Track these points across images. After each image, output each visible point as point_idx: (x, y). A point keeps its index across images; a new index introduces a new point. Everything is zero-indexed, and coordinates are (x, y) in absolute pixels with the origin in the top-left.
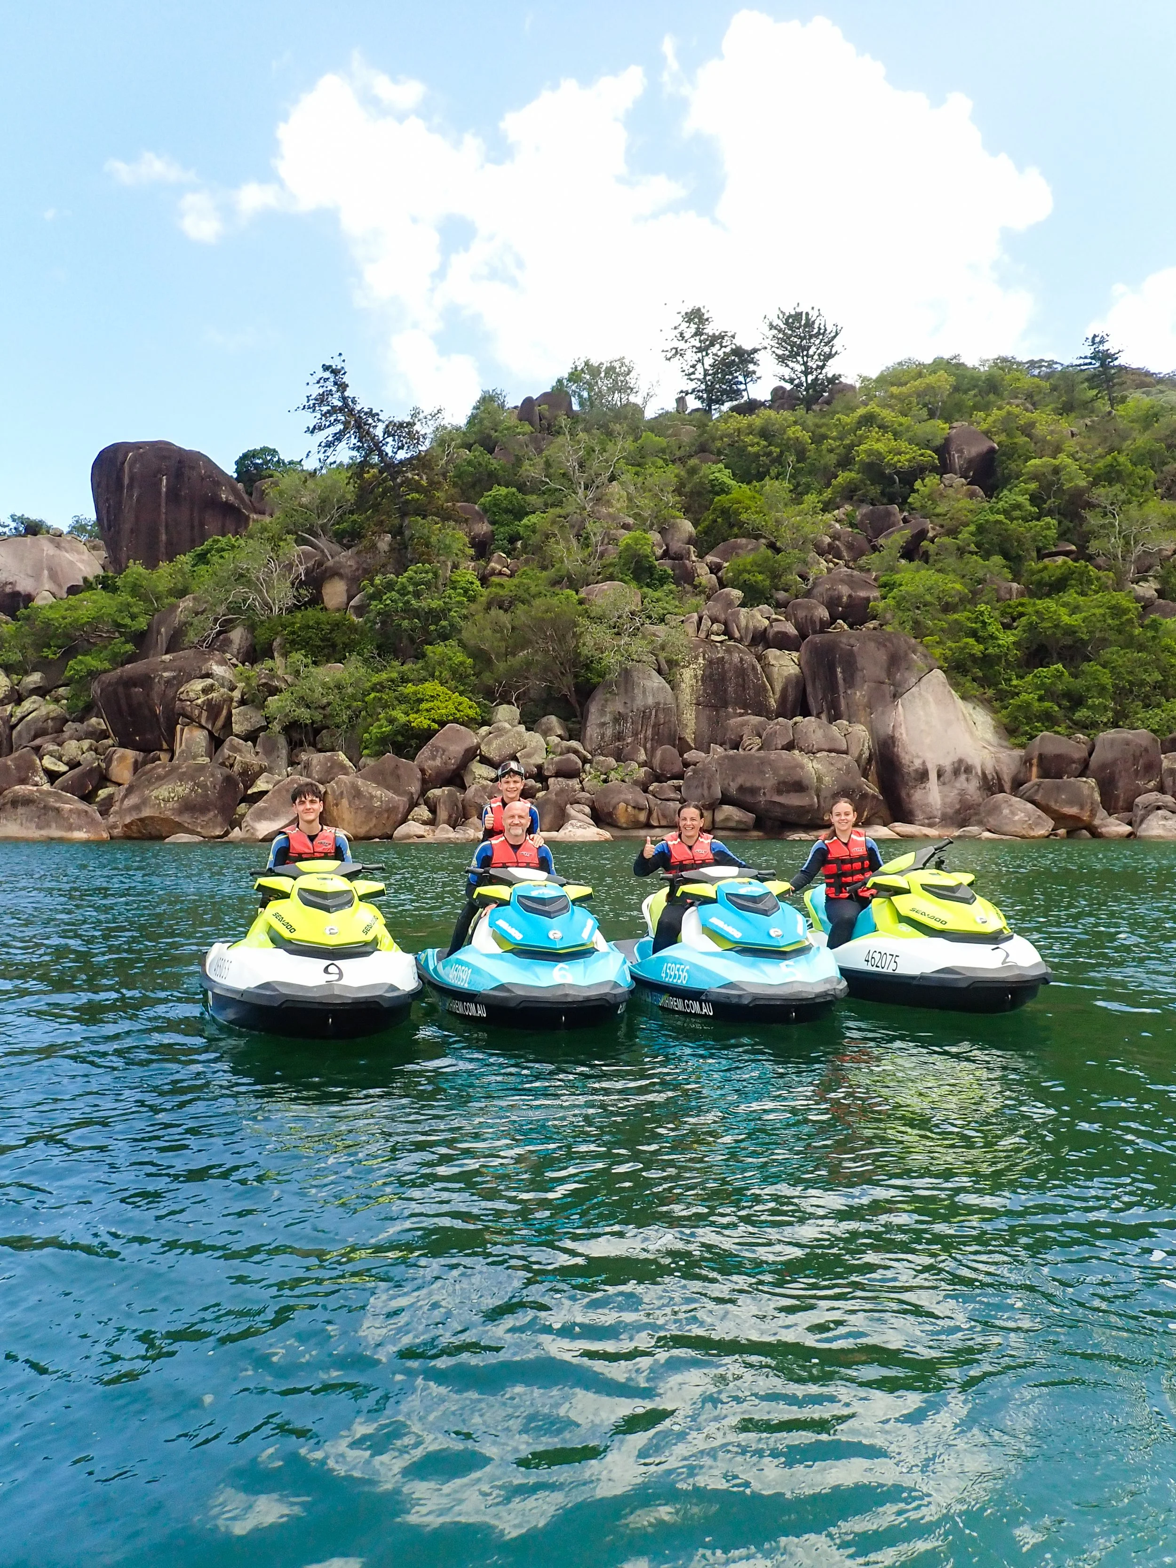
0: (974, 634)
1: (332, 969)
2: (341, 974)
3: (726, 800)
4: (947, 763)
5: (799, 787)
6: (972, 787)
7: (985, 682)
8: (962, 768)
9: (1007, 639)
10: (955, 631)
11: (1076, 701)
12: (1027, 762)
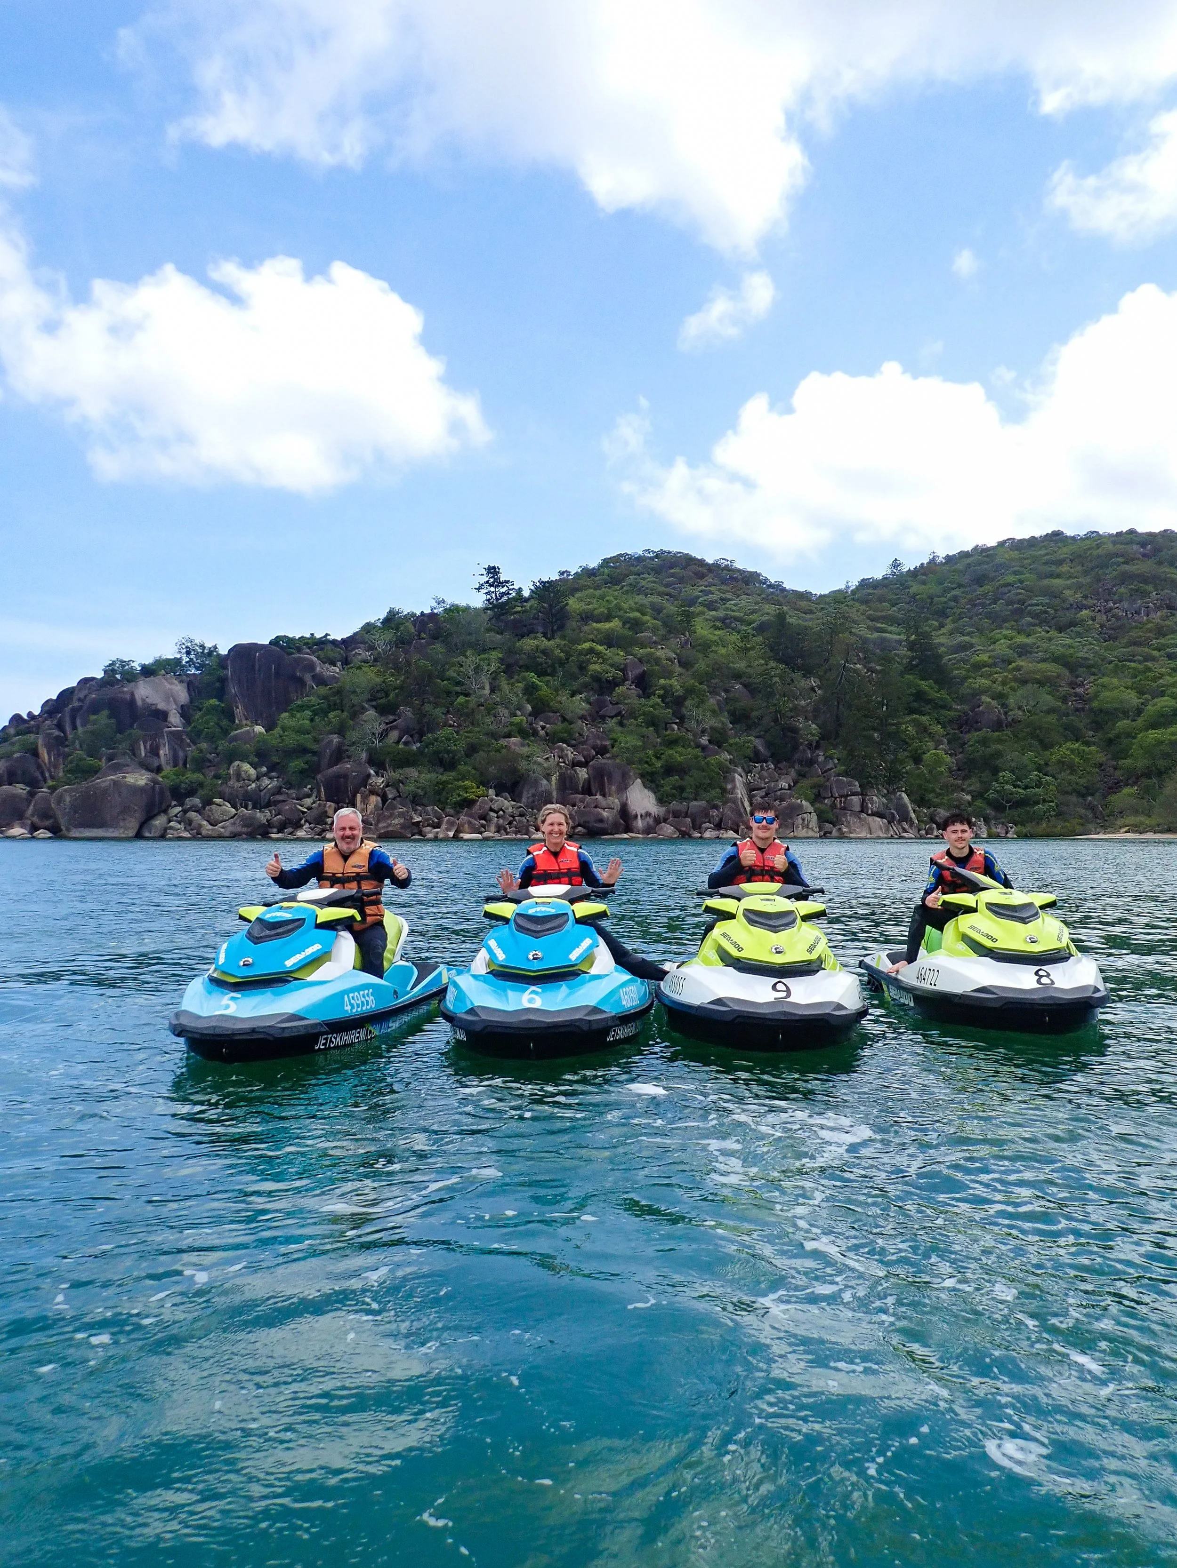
0: (647, 762)
1: (780, 987)
2: (788, 991)
3: (579, 825)
4: (643, 812)
5: (601, 821)
6: (650, 821)
7: (652, 781)
8: (648, 814)
9: (659, 764)
10: (641, 761)
11: (682, 789)
12: (668, 812)
